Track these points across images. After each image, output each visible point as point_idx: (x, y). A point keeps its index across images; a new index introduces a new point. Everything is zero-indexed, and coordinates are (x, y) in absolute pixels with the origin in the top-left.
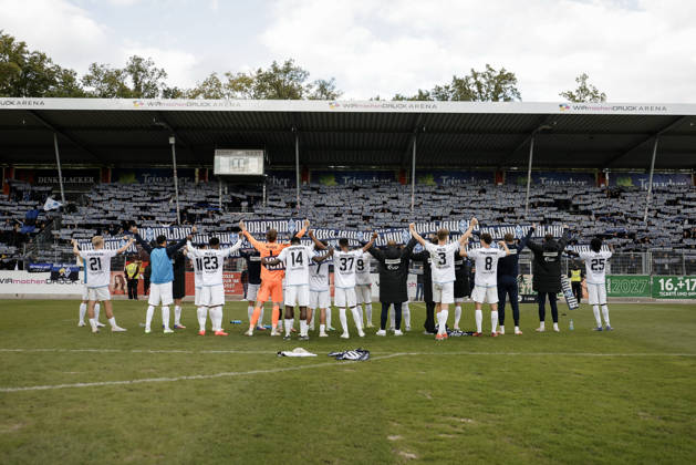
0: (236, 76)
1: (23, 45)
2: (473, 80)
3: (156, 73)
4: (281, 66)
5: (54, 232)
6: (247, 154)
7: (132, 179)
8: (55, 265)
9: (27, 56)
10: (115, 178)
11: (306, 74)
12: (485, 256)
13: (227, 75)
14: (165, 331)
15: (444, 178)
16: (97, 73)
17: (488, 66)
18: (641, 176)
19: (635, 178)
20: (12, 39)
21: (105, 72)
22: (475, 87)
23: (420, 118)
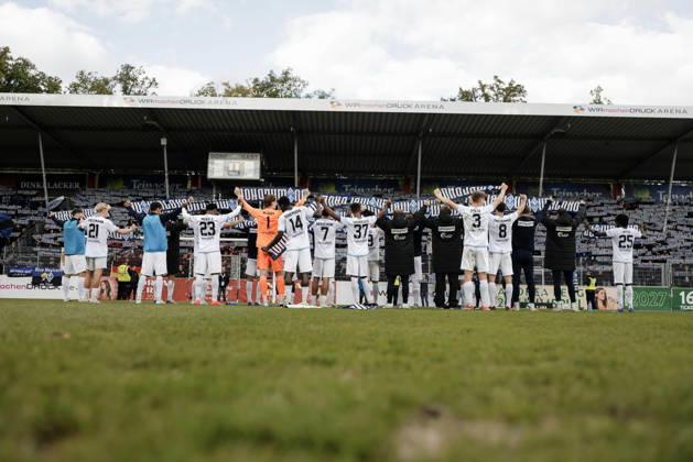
0: (233, 86)
1: (6, 50)
2: (480, 92)
3: (147, 82)
4: (278, 75)
5: (36, 237)
6: (243, 158)
7: (120, 185)
8: (37, 269)
9: (10, 62)
10: (103, 184)
11: (305, 84)
12: (499, 224)
13: (226, 84)
16: (84, 80)
17: (496, 77)
18: (659, 188)
19: (653, 190)
21: (92, 80)
22: (483, 100)
23: (426, 119)
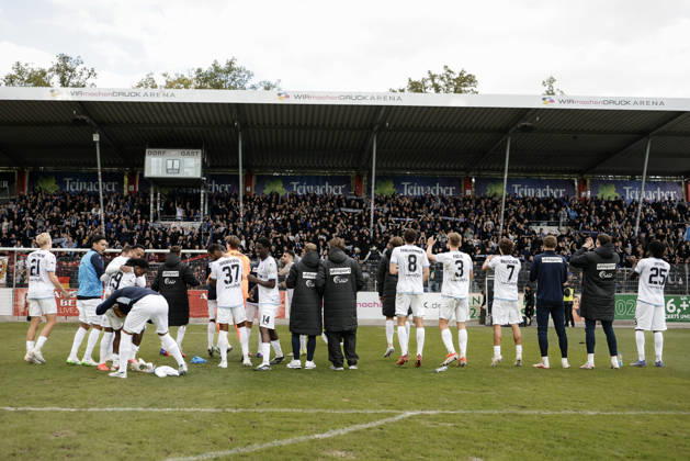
0: (173, 77)
2: (430, 83)
3: (85, 74)
4: (223, 65)
6: (183, 154)
7: (52, 183)
11: (250, 75)
13: (165, 75)
15: (406, 184)
16: (20, 73)
17: (446, 67)
18: (625, 184)
19: (619, 186)
21: (30, 71)
22: (433, 90)
23: (382, 112)
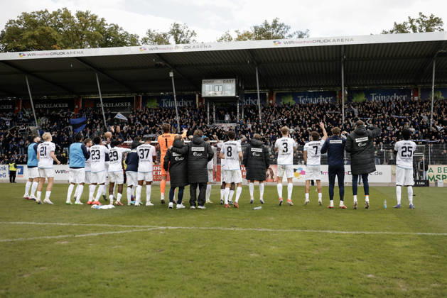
0: (242, 33)
1: (103, 20)
2: (409, 25)
3: (189, 35)
4: (270, 24)
6: (224, 82)
7: (155, 102)
10: (145, 103)
11: (288, 28)
13: (237, 31)
14: (76, 203)
15: (373, 95)
16: (151, 36)
17: (421, 14)
20: (96, 17)
21: (156, 35)
22: (411, 30)
